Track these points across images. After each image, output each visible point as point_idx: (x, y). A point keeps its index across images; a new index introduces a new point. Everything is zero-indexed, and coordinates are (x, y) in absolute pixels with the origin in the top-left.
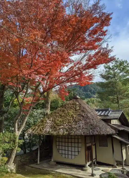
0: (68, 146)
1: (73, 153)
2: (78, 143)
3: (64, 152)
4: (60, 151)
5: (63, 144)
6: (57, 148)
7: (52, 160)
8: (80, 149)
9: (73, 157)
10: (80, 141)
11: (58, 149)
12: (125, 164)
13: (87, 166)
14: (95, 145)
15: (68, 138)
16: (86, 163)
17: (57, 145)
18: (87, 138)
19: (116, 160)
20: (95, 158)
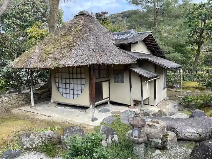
0: (69, 84)
1: (75, 92)
2: (81, 79)
3: (64, 91)
4: (61, 90)
6: (56, 86)
7: (52, 101)
8: (83, 86)
9: (75, 96)
10: (83, 76)
11: (57, 88)
12: (147, 103)
13: (91, 107)
14: (109, 81)
15: (69, 73)
16: (91, 104)
17: (56, 83)
18: (92, 71)
19: (134, 99)
20: (108, 97)
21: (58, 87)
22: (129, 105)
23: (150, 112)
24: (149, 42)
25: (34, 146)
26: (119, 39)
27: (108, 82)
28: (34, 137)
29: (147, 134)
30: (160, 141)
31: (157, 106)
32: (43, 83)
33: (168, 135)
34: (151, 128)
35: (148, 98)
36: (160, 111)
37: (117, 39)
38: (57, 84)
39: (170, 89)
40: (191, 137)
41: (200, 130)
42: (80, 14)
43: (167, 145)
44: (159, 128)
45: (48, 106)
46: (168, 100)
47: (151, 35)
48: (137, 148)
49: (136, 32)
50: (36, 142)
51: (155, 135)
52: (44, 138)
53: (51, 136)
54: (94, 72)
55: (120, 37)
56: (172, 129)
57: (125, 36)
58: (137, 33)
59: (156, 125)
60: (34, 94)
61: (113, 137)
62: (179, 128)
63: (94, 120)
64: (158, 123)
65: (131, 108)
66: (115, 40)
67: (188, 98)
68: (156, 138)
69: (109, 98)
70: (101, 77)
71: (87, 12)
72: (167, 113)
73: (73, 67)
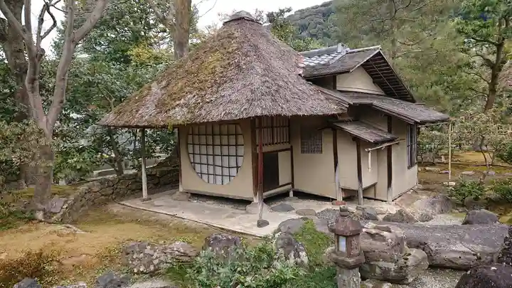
0: (214, 155)
1: (226, 172)
2: (236, 145)
3: (204, 169)
4: (198, 167)
5: (204, 150)
6: (190, 160)
7: (181, 189)
8: (240, 159)
9: (226, 180)
10: (241, 140)
11: (192, 163)
12: (372, 196)
13: (256, 200)
14: (291, 149)
15: (213, 135)
16: (256, 194)
17: (189, 154)
18: (257, 131)
19: (342, 185)
20: (291, 181)
21: (192, 161)
22: (333, 199)
23: (378, 214)
24: (377, 69)
25: (152, 268)
26: (312, 64)
27: (289, 152)
28: (151, 252)
29: (366, 252)
30: (392, 266)
31: (394, 202)
32: (163, 156)
33: (410, 254)
34: (375, 240)
35: (374, 185)
36: (400, 213)
37: (308, 66)
38: (191, 156)
39: (427, 168)
40: (460, 262)
41: (478, 248)
42: (233, 18)
43: (407, 275)
44: (390, 240)
45: (175, 200)
46: (421, 190)
47: (379, 54)
48: (345, 278)
49: (348, 49)
50: (156, 262)
51: (382, 254)
52: (171, 253)
53: (182, 251)
54: (260, 131)
55: (314, 62)
56: (421, 245)
57: (325, 59)
58: (350, 51)
59: (385, 233)
60: (147, 175)
61: (299, 257)
62: (434, 244)
63: (262, 224)
64: (390, 232)
65: (337, 204)
66: (303, 67)
67: (464, 186)
68: (385, 260)
69: (292, 183)
70: (276, 141)
71: (248, 13)
72: (416, 217)
73: (221, 123)
